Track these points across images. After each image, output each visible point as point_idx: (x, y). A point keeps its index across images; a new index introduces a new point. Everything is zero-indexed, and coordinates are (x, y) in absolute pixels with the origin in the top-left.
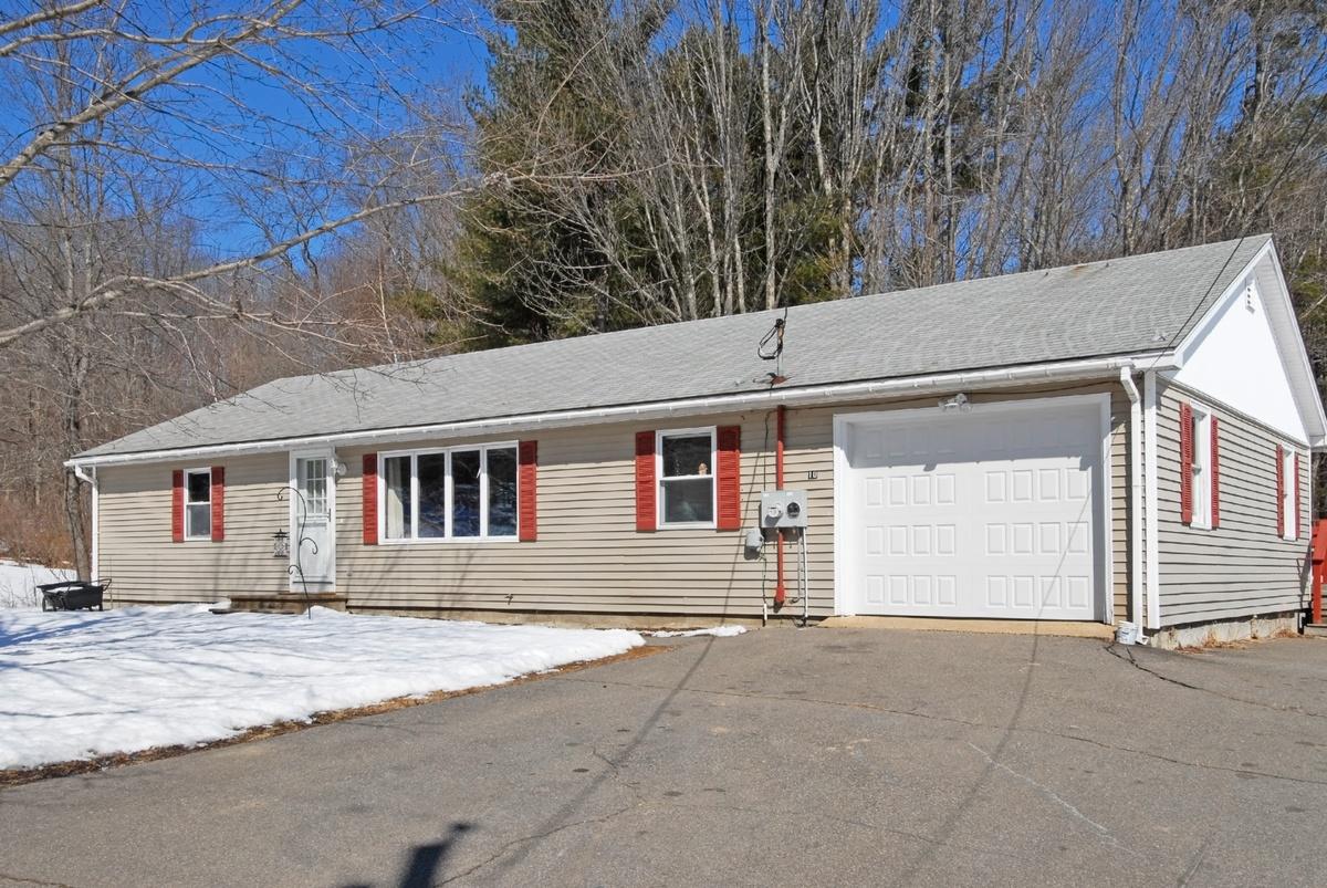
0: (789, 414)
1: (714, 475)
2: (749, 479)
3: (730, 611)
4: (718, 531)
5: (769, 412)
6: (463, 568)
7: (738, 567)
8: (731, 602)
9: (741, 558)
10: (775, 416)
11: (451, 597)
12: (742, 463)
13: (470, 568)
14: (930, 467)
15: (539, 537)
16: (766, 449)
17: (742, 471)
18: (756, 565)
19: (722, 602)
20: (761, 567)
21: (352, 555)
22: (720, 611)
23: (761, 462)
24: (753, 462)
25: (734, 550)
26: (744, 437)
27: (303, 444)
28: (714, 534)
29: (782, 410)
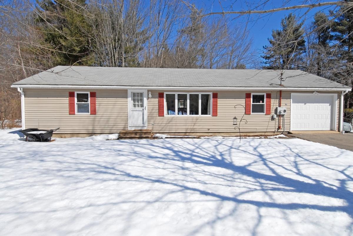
0: (282, 92)
1: (265, 103)
2: (273, 105)
3: (267, 131)
4: (265, 115)
5: (278, 91)
6: (194, 123)
7: (270, 122)
8: (268, 129)
9: (270, 120)
10: (279, 92)
11: (190, 130)
12: (271, 101)
13: (196, 122)
14: (305, 104)
15: (218, 115)
16: (277, 99)
17: (271, 103)
18: (274, 122)
19: (266, 129)
20: (275, 122)
21: (154, 119)
22: (265, 131)
23: (275, 101)
24: (274, 101)
25: (269, 119)
26: (272, 96)
27: (132, 88)
28: (264, 115)
29: (281, 91)
